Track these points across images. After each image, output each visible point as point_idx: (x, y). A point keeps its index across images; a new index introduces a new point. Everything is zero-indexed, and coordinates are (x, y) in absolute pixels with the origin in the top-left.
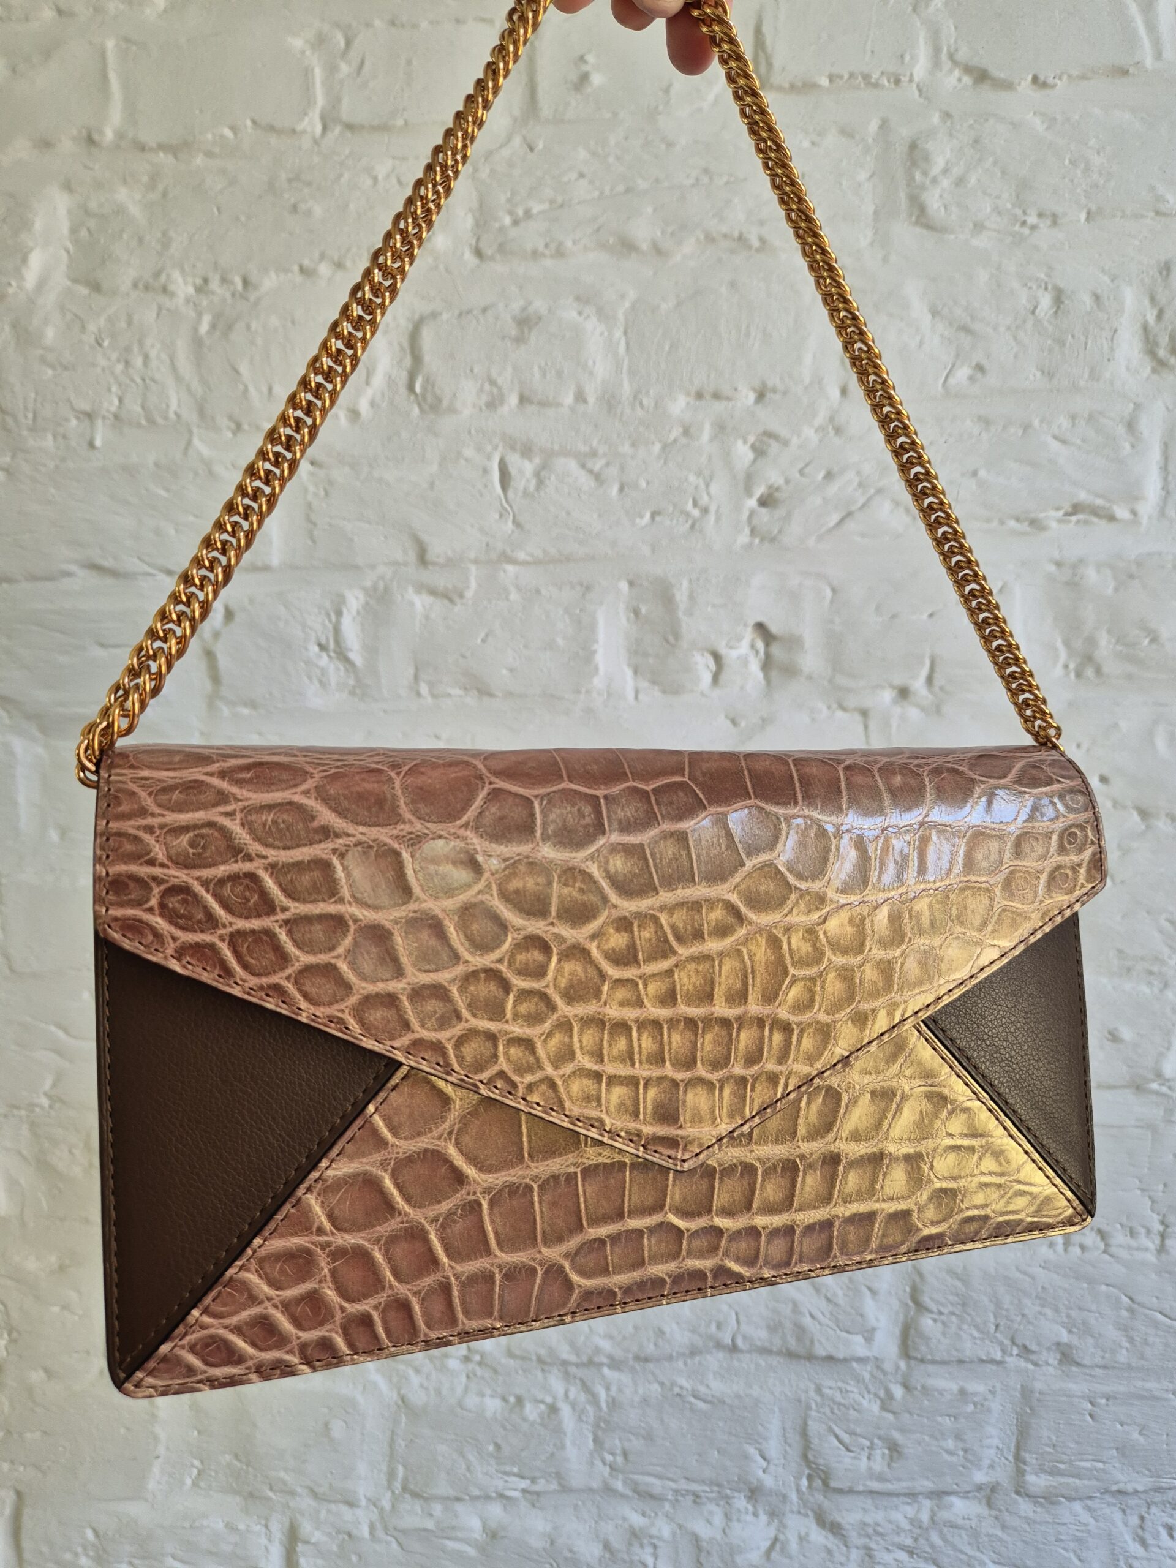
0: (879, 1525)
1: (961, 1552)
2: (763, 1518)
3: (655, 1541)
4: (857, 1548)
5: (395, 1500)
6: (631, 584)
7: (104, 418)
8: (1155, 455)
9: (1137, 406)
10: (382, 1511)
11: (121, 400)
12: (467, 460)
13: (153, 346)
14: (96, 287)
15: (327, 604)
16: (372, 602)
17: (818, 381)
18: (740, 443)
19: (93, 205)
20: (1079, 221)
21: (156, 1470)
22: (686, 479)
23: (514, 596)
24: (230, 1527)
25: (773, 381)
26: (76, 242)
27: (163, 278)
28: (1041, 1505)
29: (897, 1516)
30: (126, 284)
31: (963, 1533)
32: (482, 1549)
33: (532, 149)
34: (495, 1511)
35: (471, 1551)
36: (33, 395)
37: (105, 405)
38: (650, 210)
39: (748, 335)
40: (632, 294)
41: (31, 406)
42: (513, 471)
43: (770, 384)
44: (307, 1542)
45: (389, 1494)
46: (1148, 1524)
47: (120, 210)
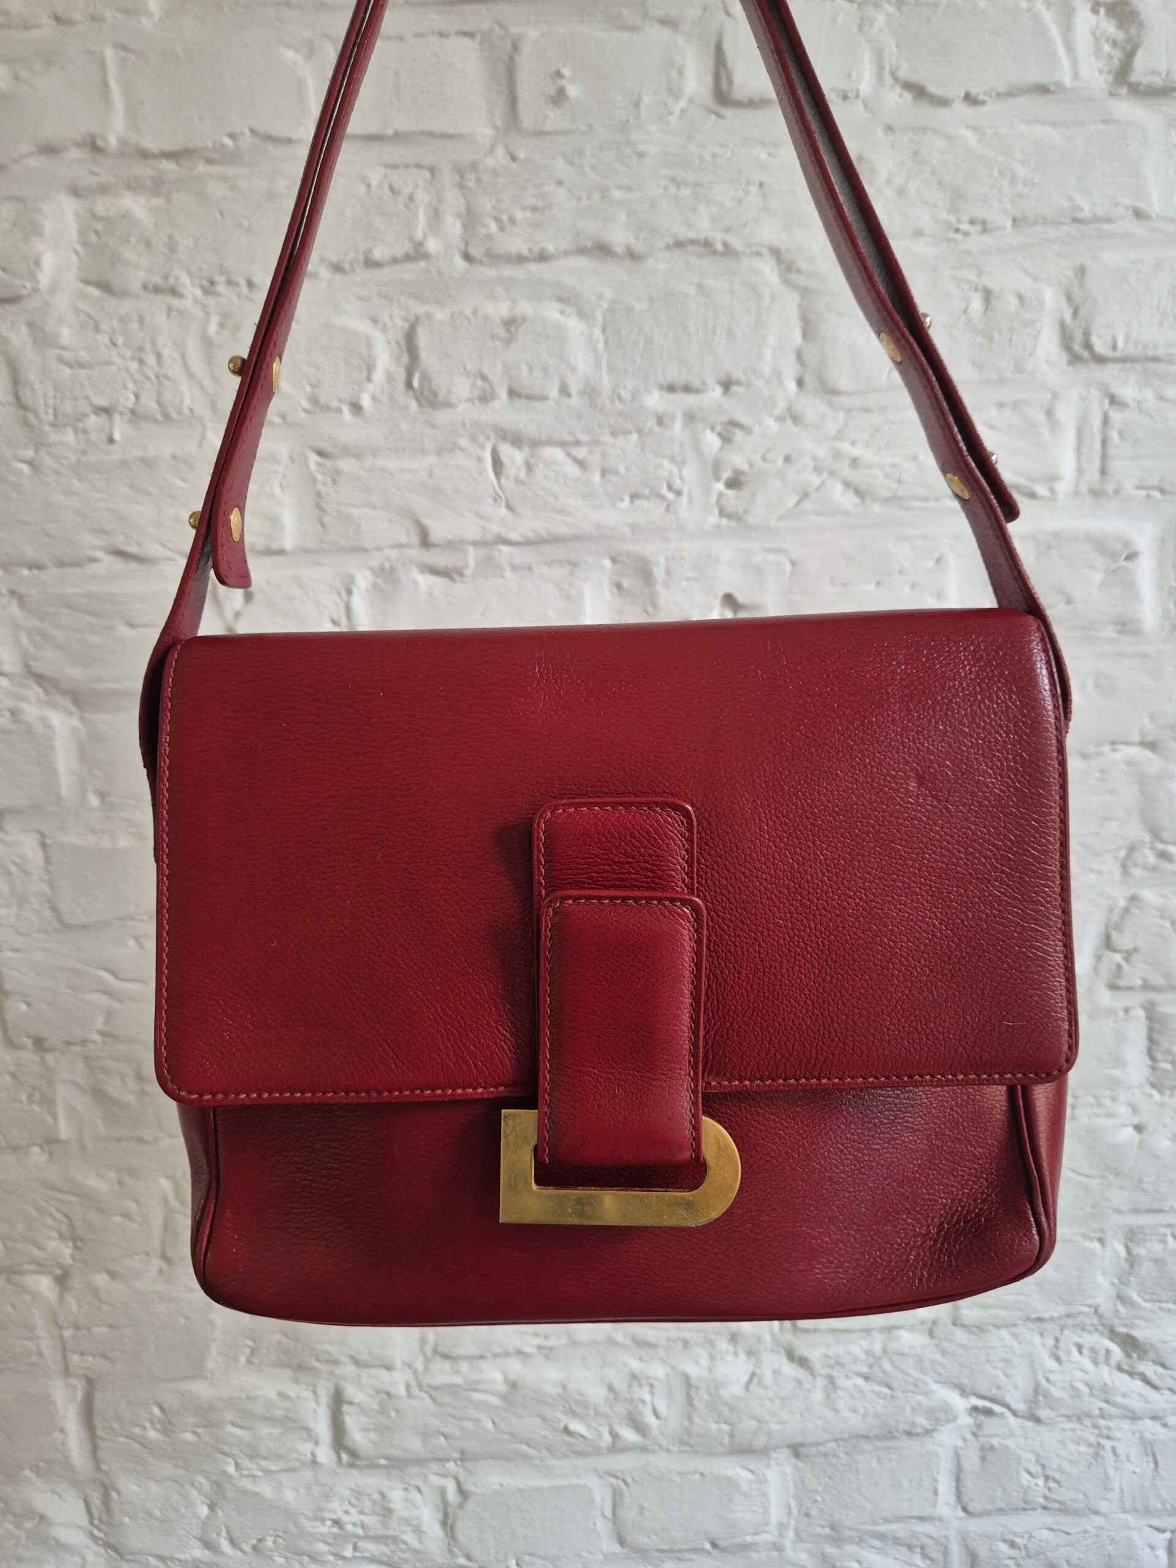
0: (839, 1356)
1: (908, 1374)
2: (743, 1357)
3: (652, 1381)
4: (822, 1376)
5: (427, 1361)
6: (614, 560)
7: (121, 413)
8: (1070, 438)
9: (1055, 395)
10: (415, 1372)
11: (137, 396)
12: (462, 449)
13: (165, 345)
14: (106, 287)
15: (339, 584)
16: (380, 581)
17: (777, 375)
18: (708, 432)
19: (100, 210)
20: (1005, 228)
21: (213, 1352)
22: (661, 466)
23: (509, 574)
24: (282, 1395)
25: (737, 374)
26: (85, 243)
27: (172, 281)
28: (974, 1334)
29: (856, 1349)
30: (136, 285)
31: (909, 1360)
32: (504, 1398)
33: (514, 158)
34: (515, 1366)
35: (494, 1400)
36: (52, 393)
37: (122, 401)
38: (623, 218)
39: (714, 332)
40: (609, 294)
41: (51, 402)
42: (505, 460)
43: (735, 377)
44: (351, 1403)
45: (421, 1357)
46: (1062, 1344)
47: (126, 216)
